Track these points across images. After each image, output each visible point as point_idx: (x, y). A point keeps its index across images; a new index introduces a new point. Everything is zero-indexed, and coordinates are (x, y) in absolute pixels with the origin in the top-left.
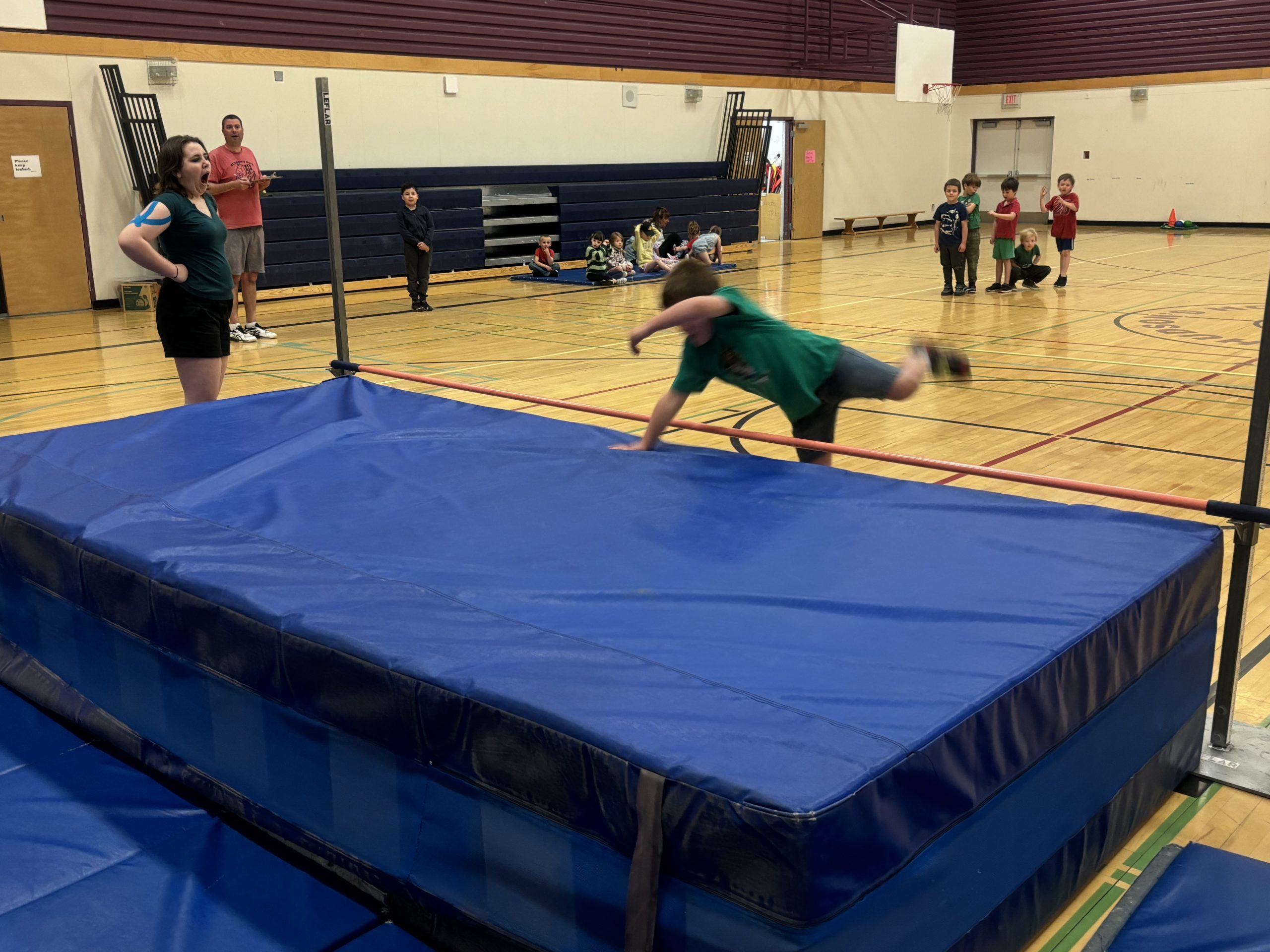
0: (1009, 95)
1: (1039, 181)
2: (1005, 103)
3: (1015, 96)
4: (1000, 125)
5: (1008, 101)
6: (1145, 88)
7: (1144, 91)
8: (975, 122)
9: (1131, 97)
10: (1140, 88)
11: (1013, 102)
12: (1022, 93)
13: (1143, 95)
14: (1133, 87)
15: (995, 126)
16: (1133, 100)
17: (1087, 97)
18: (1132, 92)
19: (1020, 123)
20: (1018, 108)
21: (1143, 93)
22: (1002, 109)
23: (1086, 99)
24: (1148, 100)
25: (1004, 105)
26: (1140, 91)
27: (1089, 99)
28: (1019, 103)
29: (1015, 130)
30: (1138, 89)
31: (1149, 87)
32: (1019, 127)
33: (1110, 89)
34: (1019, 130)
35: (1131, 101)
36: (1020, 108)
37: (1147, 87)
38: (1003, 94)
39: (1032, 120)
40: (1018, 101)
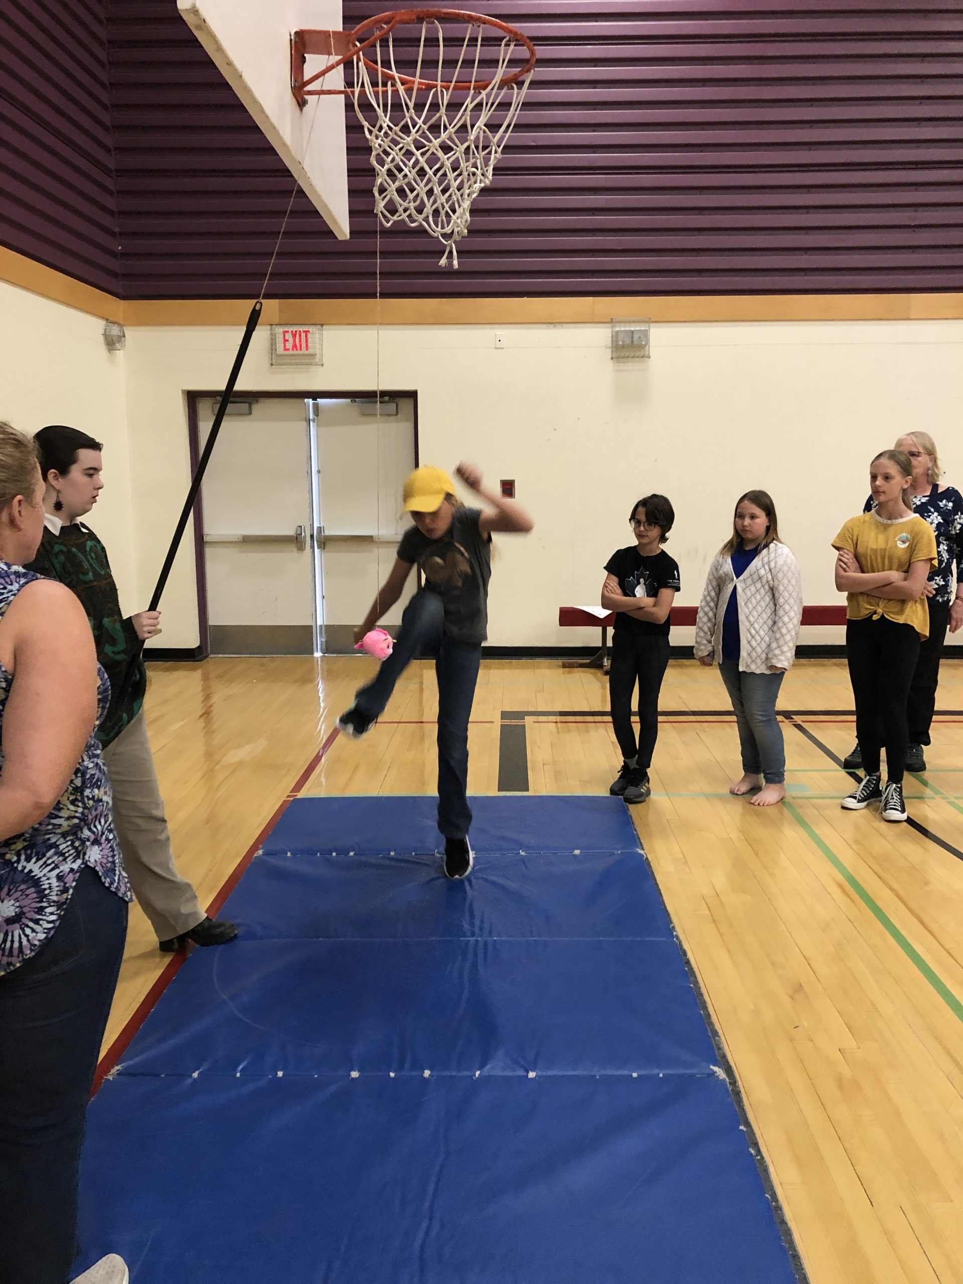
0: (291, 330)
1: (379, 551)
2: (280, 349)
3: (306, 332)
4: (261, 408)
5: (289, 345)
6: (642, 327)
7: (641, 336)
8: (193, 398)
9: (610, 350)
10: (632, 329)
11: (299, 349)
12: (325, 327)
13: (641, 347)
14: (614, 325)
15: (248, 412)
16: (614, 356)
17: (498, 345)
18: (612, 336)
19: (316, 408)
20: (317, 366)
21: (642, 341)
22: (272, 365)
23: (496, 348)
24: (649, 357)
25: (278, 355)
26: (632, 337)
27: (503, 348)
28: (318, 352)
29: (305, 423)
30: (627, 329)
31: (652, 325)
32: (316, 418)
33: (555, 326)
34: (315, 423)
35: (612, 358)
36: (322, 365)
37: (647, 324)
38: (274, 326)
39: (348, 400)
40: (314, 348)
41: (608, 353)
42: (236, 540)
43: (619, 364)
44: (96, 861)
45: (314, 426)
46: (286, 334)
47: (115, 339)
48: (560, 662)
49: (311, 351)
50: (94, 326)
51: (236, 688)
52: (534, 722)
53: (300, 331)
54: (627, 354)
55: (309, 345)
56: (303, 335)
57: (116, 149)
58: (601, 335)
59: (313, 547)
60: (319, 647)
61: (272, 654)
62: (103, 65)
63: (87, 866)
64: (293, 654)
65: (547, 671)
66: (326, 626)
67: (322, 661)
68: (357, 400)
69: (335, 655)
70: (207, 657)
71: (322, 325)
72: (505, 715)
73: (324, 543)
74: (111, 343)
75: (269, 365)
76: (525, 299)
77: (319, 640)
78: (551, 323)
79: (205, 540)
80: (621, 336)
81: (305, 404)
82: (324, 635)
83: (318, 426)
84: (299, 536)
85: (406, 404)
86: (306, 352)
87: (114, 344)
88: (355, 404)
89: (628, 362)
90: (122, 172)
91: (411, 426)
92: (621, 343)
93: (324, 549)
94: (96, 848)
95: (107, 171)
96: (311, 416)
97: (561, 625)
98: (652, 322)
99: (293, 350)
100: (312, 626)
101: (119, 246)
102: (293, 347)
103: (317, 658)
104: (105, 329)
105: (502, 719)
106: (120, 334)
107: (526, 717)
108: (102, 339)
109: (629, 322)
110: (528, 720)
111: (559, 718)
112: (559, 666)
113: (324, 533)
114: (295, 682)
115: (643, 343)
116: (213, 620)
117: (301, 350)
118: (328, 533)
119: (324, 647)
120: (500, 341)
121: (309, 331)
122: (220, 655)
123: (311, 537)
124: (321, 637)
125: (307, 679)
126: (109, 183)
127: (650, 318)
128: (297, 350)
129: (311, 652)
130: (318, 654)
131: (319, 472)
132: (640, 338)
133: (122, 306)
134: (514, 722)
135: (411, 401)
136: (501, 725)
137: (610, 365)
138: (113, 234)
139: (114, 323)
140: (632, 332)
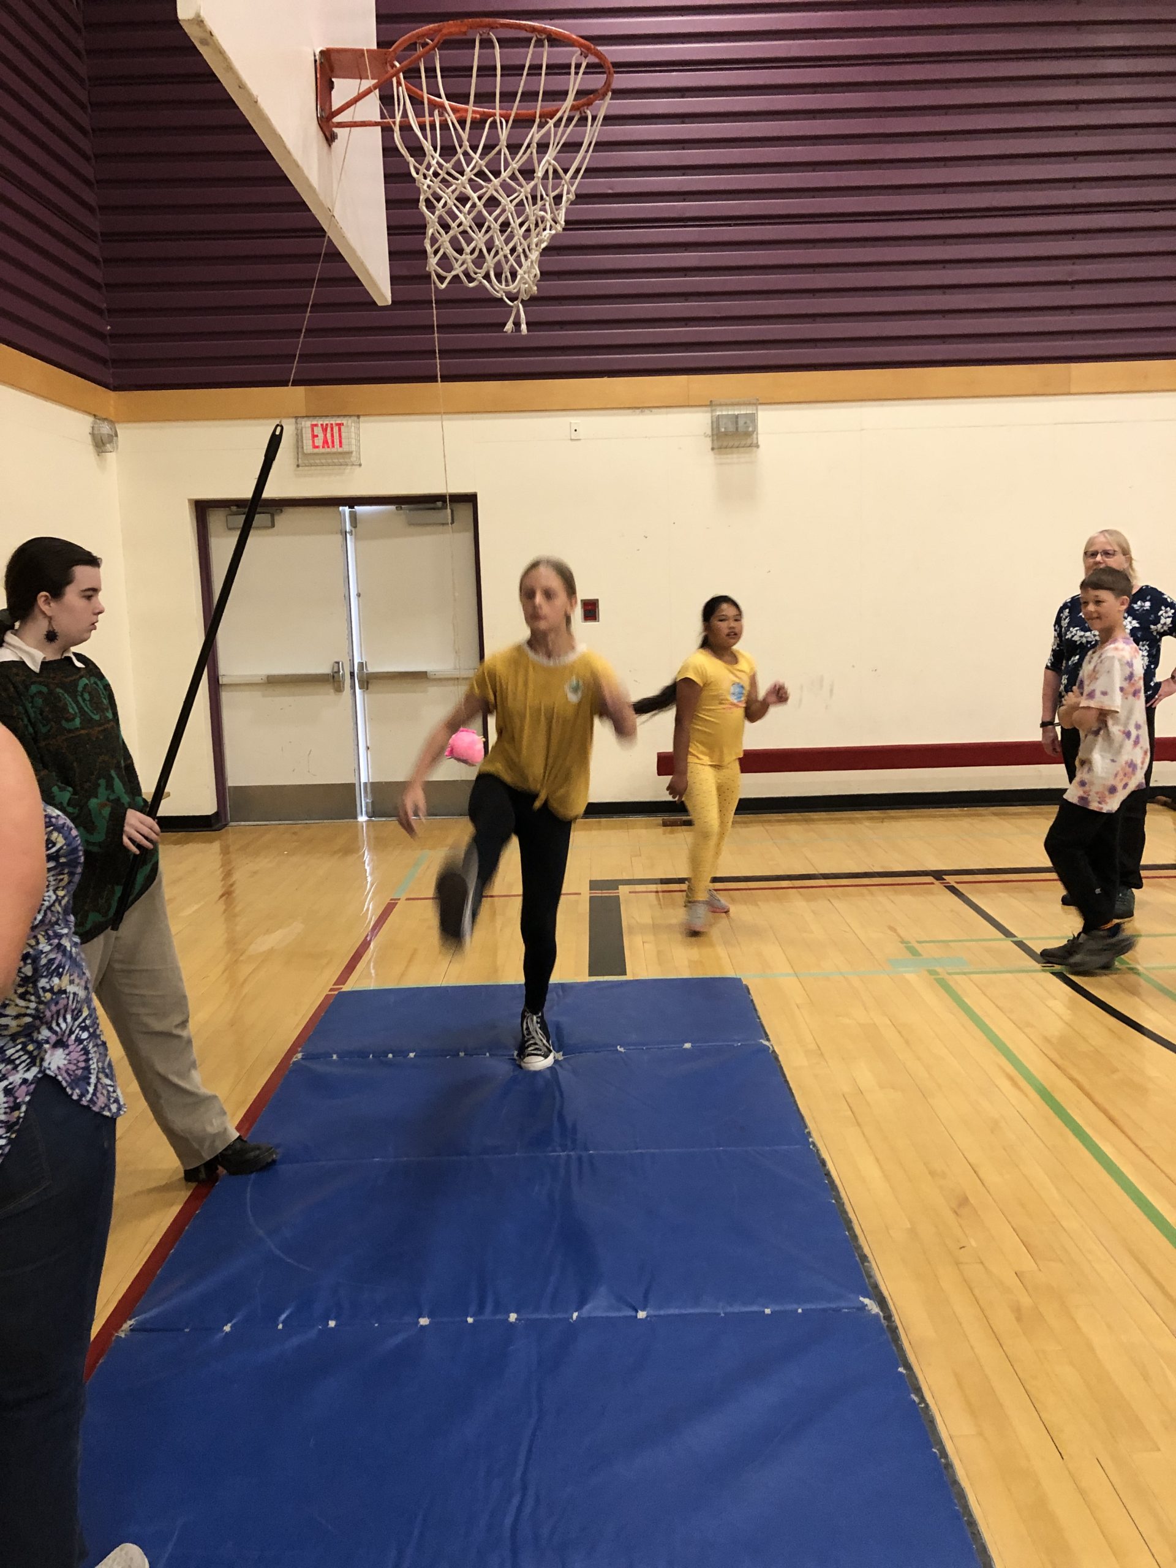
0: (320, 423)
1: (434, 691)
2: (308, 447)
3: (340, 425)
4: (286, 518)
5: (319, 441)
6: (748, 410)
7: (748, 422)
8: (202, 509)
9: (711, 439)
10: (736, 413)
11: (331, 446)
12: (362, 419)
13: (748, 434)
14: (714, 408)
15: (270, 525)
16: (716, 446)
17: (574, 435)
18: (712, 422)
19: (354, 517)
20: (354, 467)
21: (748, 427)
22: (298, 466)
23: (571, 440)
24: (757, 446)
25: (305, 455)
26: (737, 423)
27: (580, 440)
28: (354, 448)
29: (341, 536)
30: (730, 413)
31: (760, 407)
32: (353, 529)
33: (642, 412)
34: (353, 537)
35: (713, 449)
36: (360, 465)
37: (754, 408)
38: (299, 419)
39: (392, 508)
40: (349, 444)
41: (708, 442)
42: (258, 680)
43: (722, 456)
44: (59, 1068)
45: (351, 539)
46: (315, 428)
47: (105, 439)
48: (659, 820)
49: (345, 448)
50: (79, 424)
51: (264, 863)
52: (630, 892)
53: (332, 424)
54: (731, 444)
55: (343, 441)
56: (336, 429)
57: (101, 208)
58: (698, 421)
59: (353, 687)
60: (364, 809)
61: (306, 820)
62: (83, 107)
63: (46, 1076)
64: (331, 819)
65: (643, 832)
66: (372, 784)
67: (367, 826)
68: (403, 506)
69: (384, 819)
70: (226, 825)
71: (358, 416)
72: (594, 885)
73: (368, 683)
74: (101, 444)
75: (295, 466)
76: (605, 379)
77: (363, 801)
78: (639, 408)
79: (220, 683)
80: (722, 422)
81: (340, 513)
82: (369, 795)
83: (356, 539)
84: (336, 675)
85: (464, 511)
86: (340, 450)
87: (104, 444)
88: (402, 511)
89: (732, 453)
90: (108, 237)
91: (471, 534)
92: (723, 430)
93: (367, 689)
94: (60, 1052)
95: (91, 235)
96: (348, 528)
97: (659, 774)
98: (761, 404)
99: (323, 447)
100: (354, 785)
101: (108, 325)
102: (324, 443)
103: (362, 822)
104: (93, 428)
105: (591, 889)
106: (110, 432)
107: (620, 887)
108: (89, 439)
109: (733, 404)
110: (623, 890)
111: (660, 887)
112: (658, 825)
113: (367, 670)
114: (335, 853)
115: (750, 429)
116: (234, 779)
117: (333, 446)
118: (372, 669)
119: (370, 810)
120: (576, 430)
121: (343, 424)
122: (243, 823)
123: (351, 675)
124: (366, 797)
125: (351, 849)
126: (94, 250)
127: (758, 400)
128: (328, 447)
129: (356, 817)
130: (363, 818)
131: (359, 595)
132: (745, 423)
133: (112, 400)
134: (606, 893)
135: (470, 505)
136: (591, 898)
137: (710, 458)
138: (99, 311)
139: (105, 419)
140: (737, 417)
